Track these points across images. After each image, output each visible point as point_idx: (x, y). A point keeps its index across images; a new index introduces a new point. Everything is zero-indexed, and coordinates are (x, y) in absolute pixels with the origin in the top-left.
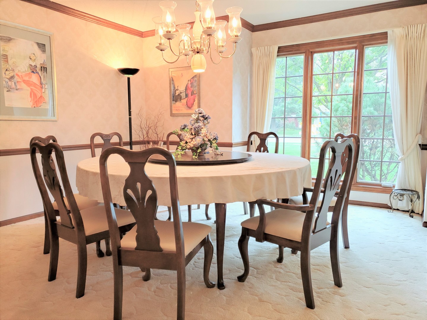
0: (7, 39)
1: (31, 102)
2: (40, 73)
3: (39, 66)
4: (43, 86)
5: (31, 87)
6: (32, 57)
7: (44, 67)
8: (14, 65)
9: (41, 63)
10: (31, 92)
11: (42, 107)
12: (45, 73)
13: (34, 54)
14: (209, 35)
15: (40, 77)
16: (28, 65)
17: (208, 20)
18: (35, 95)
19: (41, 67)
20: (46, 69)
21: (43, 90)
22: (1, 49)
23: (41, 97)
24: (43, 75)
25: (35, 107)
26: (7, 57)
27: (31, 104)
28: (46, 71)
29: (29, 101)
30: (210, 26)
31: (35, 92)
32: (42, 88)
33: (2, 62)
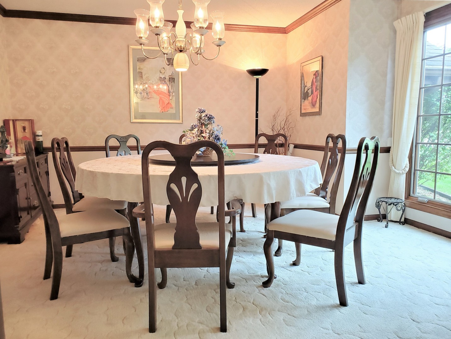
0: (142, 60)
1: (159, 108)
2: (168, 83)
3: (167, 78)
4: (171, 94)
5: (161, 96)
6: (162, 71)
7: (172, 78)
8: (147, 79)
9: (170, 75)
10: (160, 100)
11: (169, 112)
12: (173, 82)
13: (164, 68)
14: (157, 34)
15: (168, 86)
16: (158, 78)
17: (157, 20)
18: (163, 102)
19: (170, 78)
20: (174, 79)
21: (171, 98)
22: (138, 68)
23: (168, 103)
24: (171, 85)
25: (163, 112)
26: (142, 73)
27: (160, 109)
28: (174, 81)
29: (158, 107)
30: (158, 25)
31: (164, 99)
32: (170, 96)
33: (138, 78)
